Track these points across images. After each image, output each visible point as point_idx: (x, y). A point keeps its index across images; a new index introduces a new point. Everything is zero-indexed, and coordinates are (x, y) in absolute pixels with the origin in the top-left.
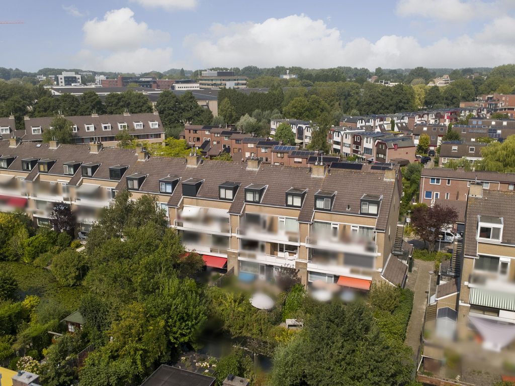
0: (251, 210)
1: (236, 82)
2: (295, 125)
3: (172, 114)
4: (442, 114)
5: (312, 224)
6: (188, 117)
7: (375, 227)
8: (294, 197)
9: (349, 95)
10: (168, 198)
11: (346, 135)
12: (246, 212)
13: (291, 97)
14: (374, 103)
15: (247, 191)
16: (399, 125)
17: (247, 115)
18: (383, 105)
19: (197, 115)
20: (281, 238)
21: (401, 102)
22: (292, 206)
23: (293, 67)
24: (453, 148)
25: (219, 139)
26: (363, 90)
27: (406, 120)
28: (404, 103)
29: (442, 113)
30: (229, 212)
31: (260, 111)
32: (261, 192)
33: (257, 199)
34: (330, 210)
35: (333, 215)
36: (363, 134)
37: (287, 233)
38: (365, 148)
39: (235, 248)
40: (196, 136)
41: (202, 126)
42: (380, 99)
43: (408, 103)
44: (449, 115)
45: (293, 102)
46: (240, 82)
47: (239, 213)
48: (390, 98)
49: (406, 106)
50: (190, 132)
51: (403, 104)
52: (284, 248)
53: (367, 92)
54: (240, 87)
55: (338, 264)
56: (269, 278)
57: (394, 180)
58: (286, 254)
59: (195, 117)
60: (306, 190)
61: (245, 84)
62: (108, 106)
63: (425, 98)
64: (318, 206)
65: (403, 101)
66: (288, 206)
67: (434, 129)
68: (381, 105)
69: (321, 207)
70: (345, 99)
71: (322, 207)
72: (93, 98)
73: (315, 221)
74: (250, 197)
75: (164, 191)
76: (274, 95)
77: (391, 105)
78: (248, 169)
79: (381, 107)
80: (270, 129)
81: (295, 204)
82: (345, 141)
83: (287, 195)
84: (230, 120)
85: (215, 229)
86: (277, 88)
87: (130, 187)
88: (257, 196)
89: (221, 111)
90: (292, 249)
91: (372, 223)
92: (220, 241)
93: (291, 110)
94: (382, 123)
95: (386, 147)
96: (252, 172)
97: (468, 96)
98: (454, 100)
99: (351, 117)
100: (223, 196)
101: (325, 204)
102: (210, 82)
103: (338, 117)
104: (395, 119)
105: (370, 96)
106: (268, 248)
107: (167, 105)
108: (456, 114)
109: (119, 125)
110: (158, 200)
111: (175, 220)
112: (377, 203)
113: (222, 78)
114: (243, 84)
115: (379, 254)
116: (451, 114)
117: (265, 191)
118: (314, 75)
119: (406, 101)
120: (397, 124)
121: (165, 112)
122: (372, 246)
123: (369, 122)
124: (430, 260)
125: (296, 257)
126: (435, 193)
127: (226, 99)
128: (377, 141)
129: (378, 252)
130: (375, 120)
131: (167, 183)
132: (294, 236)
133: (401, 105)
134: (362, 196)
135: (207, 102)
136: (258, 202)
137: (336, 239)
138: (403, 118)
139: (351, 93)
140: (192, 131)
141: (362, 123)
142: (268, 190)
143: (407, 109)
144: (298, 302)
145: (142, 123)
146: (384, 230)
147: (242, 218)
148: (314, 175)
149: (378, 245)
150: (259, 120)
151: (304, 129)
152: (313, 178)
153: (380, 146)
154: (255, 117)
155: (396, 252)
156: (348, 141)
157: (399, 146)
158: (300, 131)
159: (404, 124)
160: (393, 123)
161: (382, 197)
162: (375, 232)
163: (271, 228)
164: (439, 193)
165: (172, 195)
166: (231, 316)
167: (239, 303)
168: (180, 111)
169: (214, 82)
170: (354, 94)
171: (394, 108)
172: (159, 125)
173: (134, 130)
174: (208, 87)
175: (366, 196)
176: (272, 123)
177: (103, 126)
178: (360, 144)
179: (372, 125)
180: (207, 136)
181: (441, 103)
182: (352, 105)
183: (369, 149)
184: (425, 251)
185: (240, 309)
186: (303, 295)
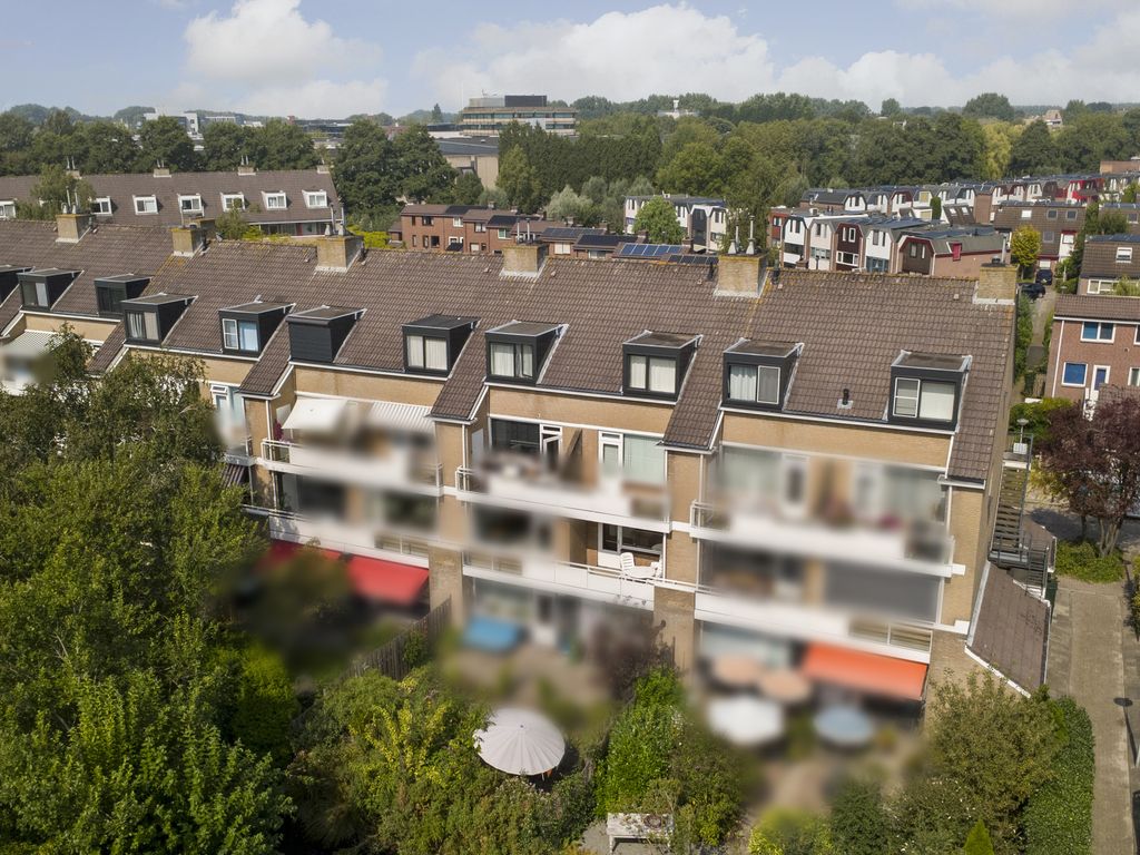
0: (509, 407)
1: (551, 120)
2: (684, 205)
3: (377, 182)
4: (1060, 187)
5: (715, 455)
6: (418, 188)
7: (946, 469)
8: (652, 361)
9: (822, 148)
10: (247, 368)
11: (819, 226)
12: (492, 415)
13: (678, 145)
14: (886, 161)
15: (495, 341)
16: (953, 211)
17: (567, 189)
18: (909, 165)
19: (438, 185)
20: (607, 505)
21: (954, 157)
22: (646, 393)
23: (688, 95)
24: (1119, 253)
25: (483, 239)
26: (858, 136)
27: (970, 200)
28: (963, 161)
29: (1060, 184)
30: (434, 414)
31: (602, 180)
32: (541, 346)
33: (528, 371)
34: (777, 409)
35: (788, 424)
36: (864, 221)
37: (629, 486)
38: (868, 258)
39: (453, 535)
40: (431, 231)
41: (446, 207)
42: (902, 150)
43: (971, 162)
44: (1079, 188)
45: (680, 155)
46: (560, 120)
47: (466, 418)
48: (929, 146)
49: (967, 169)
50: (414, 223)
51: (958, 164)
52: (620, 538)
53: (867, 141)
54: (561, 132)
55: (804, 600)
56: (567, 638)
57: (1011, 302)
58: (622, 561)
59: (435, 189)
60: (695, 339)
61: (572, 126)
62: (210, 158)
63: (1011, 152)
64: (735, 395)
65: (960, 156)
66: (630, 392)
67: (1052, 215)
68: (904, 165)
69: (745, 398)
70: (812, 159)
71: (750, 396)
72: (170, 134)
73: (725, 448)
74: (503, 363)
75: (235, 347)
76: (638, 143)
77: (929, 166)
78: (506, 273)
79: (904, 172)
80: (622, 221)
81: (654, 388)
82: (816, 242)
83: (630, 353)
84: (525, 201)
85: (389, 471)
86: (645, 128)
87: (135, 335)
88: (528, 359)
89: (504, 177)
90: (644, 544)
91: (938, 456)
92: (408, 510)
93: (677, 175)
94: (908, 205)
95: (930, 252)
96: (518, 282)
97: (1119, 150)
98: (1085, 159)
99: (831, 191)
100: (416, 360)
101: (759, 389)
102: (488, 121)
103: (795, 193)
104: (942, 196)
105: (877, 143)
106: (562, 538)
107: (362, 159)
108: (1095, 187)
109: (224, 198)
110: (202, 373)
111: (268, 439)
112: (950, 380)
113: (517, 110)
114: (566, 126)
115: (960, 569)
116: (1083, 186)
117: (557, 342)
118: (738, 110)
119: (967, 157)
120: (947, 209)
121: (358, 176)
122: (931, 537)
123: (876, 203)
124: (1105, 579)
125: (658, 573)
126: (1096, 367)
127: (516, 149)
128: (904, 238)
129: (955, 562)
130: (890, 199)
131: (243, 319)
132: (648, 498)
133: (954, 165)
134: (893, 357)
135: (473, 159)
136: (531, 381)
137: (798, 511)
138: (961, 195)
139: (827, 143)
140: (418, 220)
141: (857, 204)
142: (567, 340)
143: (970, 176)
144: (656, 748)
145: (284, 195)
146: (980, 481)
147: (478, 436)
148: (725, 290)
149: (957, 537)
150: (598, 202)
151: (708, 215)
152: (722, 299)
153: (914, 249)
154: (588, 196)
155: (1004, 557)
156: (824, 241)
157: (964, 250)
158: (699, 222)
159: (965, 210)
160: (936, 205)
161: (967, 360)
162: (945, 488)
163: (571, 468)
164: (1108, 368)
165: (258, 360)
166: (399, 798)
167: (431, 752)
168: (397, 173)
169: (497, 120)
170: (834, 144)
171: (937, 172)
172: (329, 201)
173: (260, 209)
174: (483, 131)
175: (911, 357)
176: (628, 203)
177: (181, 199)
178: (855, 248)
179: (885, 210)
180: (457, 231)
181: (1053, 164)
182: (828, 172)
183: (880, 261)
184: (1085, 548)
185: (433, 774)
186: (677, 720)
